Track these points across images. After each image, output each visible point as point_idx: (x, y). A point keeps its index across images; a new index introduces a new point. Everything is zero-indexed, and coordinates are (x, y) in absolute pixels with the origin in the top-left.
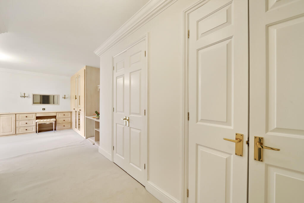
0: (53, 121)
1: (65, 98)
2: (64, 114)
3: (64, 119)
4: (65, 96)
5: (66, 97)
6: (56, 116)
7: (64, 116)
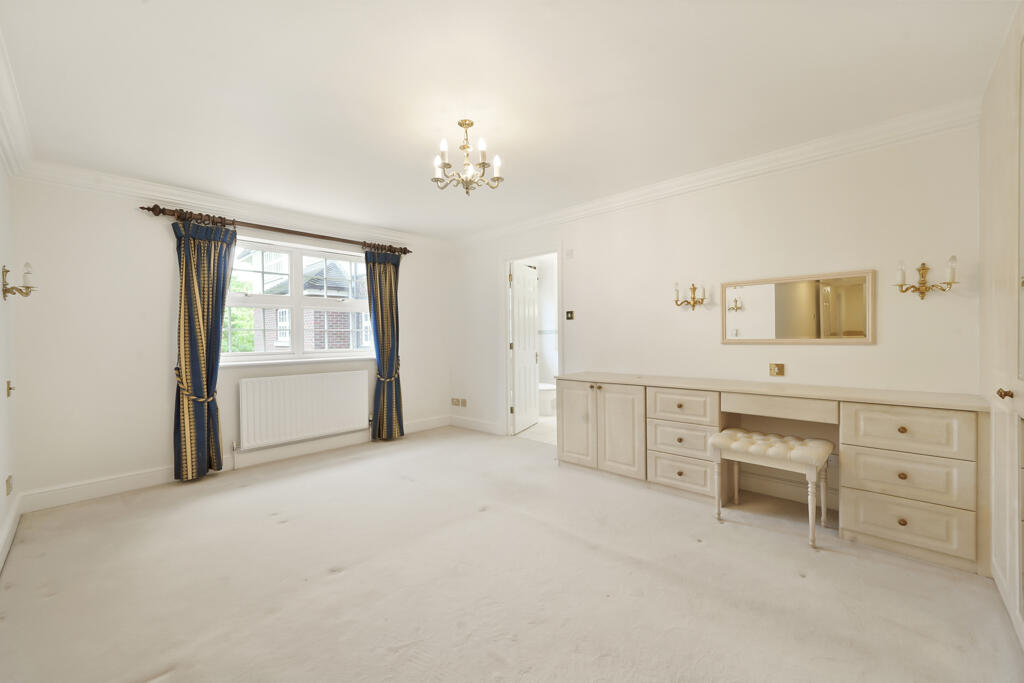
0: (807, 464)
1: (922, 290)
2: (903, 421)
3: (905, 467)
4: (923, 269)
5: (931, 279)
6: (834, 429)
7: (902, 441)
